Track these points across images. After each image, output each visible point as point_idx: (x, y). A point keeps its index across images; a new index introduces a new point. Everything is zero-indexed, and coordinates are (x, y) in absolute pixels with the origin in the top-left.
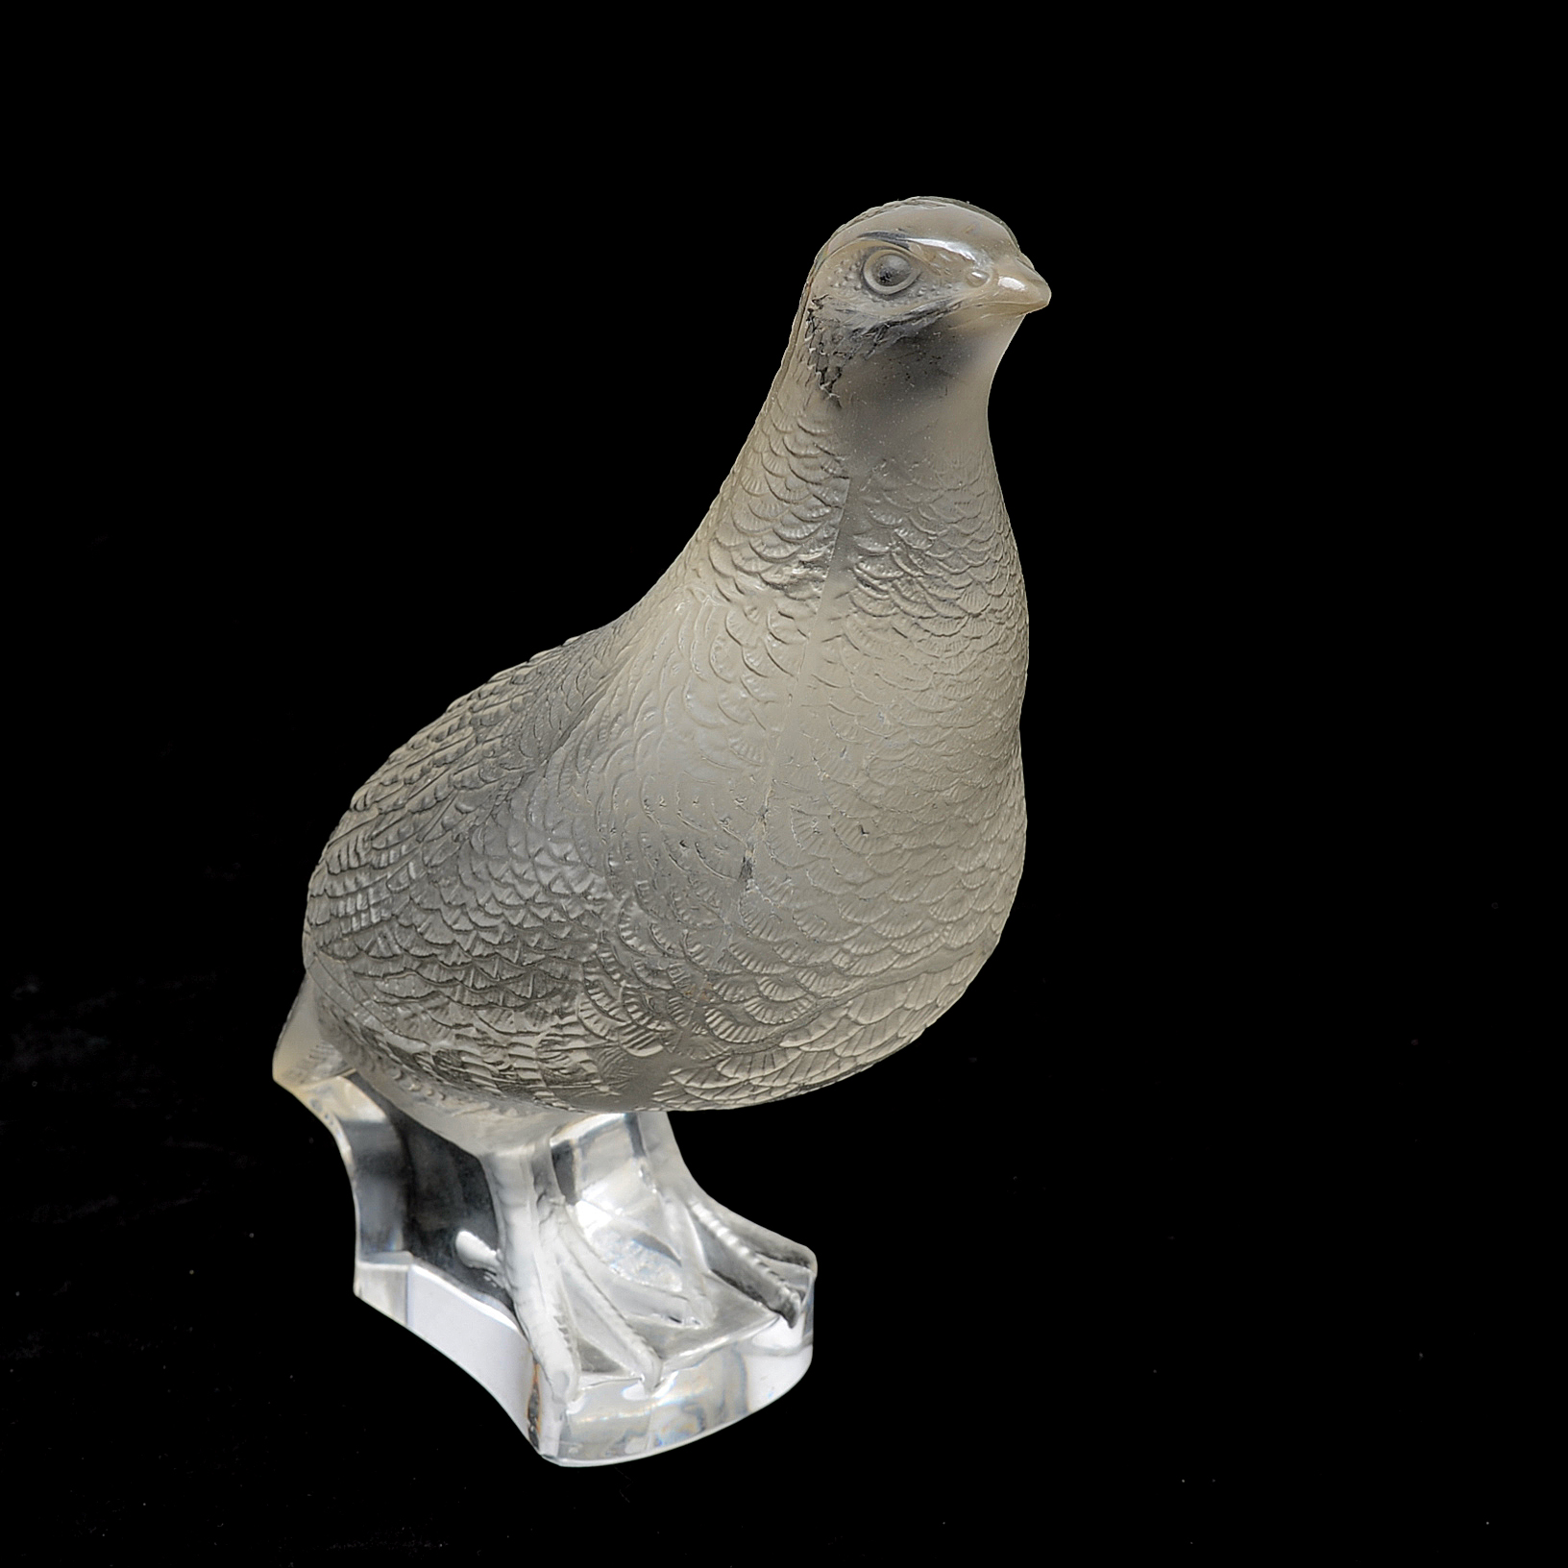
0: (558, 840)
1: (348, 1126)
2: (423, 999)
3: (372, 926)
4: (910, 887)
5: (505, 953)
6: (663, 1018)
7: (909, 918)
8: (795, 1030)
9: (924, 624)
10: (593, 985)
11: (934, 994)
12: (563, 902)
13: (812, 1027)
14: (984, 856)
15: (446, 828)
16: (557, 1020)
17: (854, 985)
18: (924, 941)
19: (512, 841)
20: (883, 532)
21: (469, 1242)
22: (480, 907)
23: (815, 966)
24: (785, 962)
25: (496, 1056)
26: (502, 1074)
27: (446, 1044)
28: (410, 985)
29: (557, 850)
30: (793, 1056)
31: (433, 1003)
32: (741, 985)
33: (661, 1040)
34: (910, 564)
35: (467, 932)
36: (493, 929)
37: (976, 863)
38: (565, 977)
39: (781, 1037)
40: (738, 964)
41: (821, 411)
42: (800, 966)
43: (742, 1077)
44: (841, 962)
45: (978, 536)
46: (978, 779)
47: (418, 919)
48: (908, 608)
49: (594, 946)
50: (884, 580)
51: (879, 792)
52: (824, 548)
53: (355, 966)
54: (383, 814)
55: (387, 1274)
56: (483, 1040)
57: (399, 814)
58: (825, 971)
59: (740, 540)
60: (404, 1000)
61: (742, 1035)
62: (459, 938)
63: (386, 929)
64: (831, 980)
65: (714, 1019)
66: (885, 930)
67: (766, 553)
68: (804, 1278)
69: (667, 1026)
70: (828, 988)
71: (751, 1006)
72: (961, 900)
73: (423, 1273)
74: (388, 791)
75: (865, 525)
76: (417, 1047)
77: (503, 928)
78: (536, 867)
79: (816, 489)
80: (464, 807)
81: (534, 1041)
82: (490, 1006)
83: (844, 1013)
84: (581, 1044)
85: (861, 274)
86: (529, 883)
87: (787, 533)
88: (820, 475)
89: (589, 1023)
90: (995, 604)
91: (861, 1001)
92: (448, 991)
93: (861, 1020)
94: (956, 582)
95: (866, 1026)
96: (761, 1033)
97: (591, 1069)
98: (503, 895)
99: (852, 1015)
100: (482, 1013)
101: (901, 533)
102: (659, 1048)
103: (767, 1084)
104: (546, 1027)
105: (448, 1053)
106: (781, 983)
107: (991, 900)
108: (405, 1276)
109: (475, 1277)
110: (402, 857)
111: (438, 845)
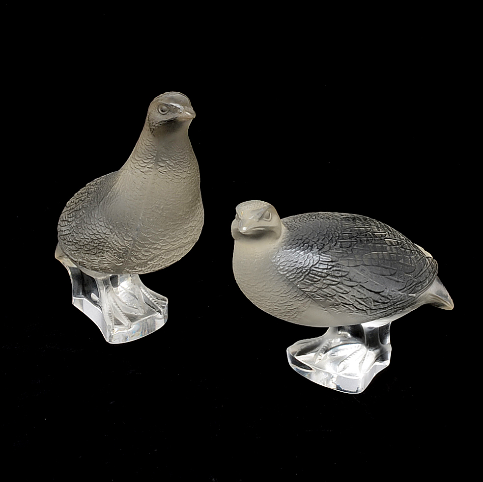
0: (101, 221)
1: (70, 268)
2: (76, 251)
3: (66, 234)
4: (173, 232)
5: (90, 244)
6: (122, 258)
7: (173, 238)
8: (150, 260)
9: (173, 180)
10: (108, 251)
11: (181, 252)
12: (101, 234)
13: (154, 259)
14: (190, 224)
15: (80, 216)
16: (101, 257)
17: (162, 251)
18: (178, 242)
19: (92, 221)
20: (164, 161)
21: (93, 296)
22: (85, 234)
23: (153, 248)
24: (147, 247)
25: (90, 264)
26: (92, 267)
27: (81, 260)
28: (73, 247)
29: (100, 223)
30: (150, 265)
31: (78, 252)
32: (138, 252)
33: (122, 262)
34: (170, 168)
35: (83, 239)
36: (88, 239)
37: (189, 226)
38: (102, 249)
39: (147, 262)
40: (136, 248)
41: (151, 136)
42: (150, 248)
43: (140, 269)
44: (159, 247)
45: (185, 162)
46: (187, 210)
47: (74, 234)
48: (169, 177)
49: (107, 243)
50: (164, 172)
51: (165, 214)
52: (152, 165)
53: (64, 242)
54: (71, 209)
55: (80, 300)
56: (87, 260)
57: (73, 210)
58: (155, 249)
59: (136, 162)
60: (73, 250)
61: (139, 261)
62: (82, 240)
63: (69, 235)
64: (157, 250)
65: (132, 258)
66: (168, 240)
67: (141, 165)
68: (165, 304)
69: (123, 260)
70: (157, 252)
71: (140, 256)
72: (186, 233)
73: (85, 300)
74: (72, 204)
75: (160, 160)
76: (76, 260)
77: (90, 239)
78: (96, 226)
79: (150, 152)
80: (84, 212)
81: (97, 261)
82: (88, 254)
83: (160, 257)
84: (106, 262)
85: (158, 109)
86: (95, 230)
87: (145, 161)
88: (151, 150)
89: (108, 259)
90: (189, 175)
91: (164, 254)
92: (80, 250)
93: (165, 258)
94: (180, 171)
95: (166, 259)
96: (143, 261)
97: (109, 267)
98: (90, 232)
99: (163, 257)
100: (87, 255)
101: (168, 162)
102: (122, 264)
103: (146, 270)
104: (99, 258)
105: (81, 262)
106: (146, 251)
107: (194, 232)
108: (82, 300)
109: (95, 303)
110: (72, 220)
111: (78, 219)
